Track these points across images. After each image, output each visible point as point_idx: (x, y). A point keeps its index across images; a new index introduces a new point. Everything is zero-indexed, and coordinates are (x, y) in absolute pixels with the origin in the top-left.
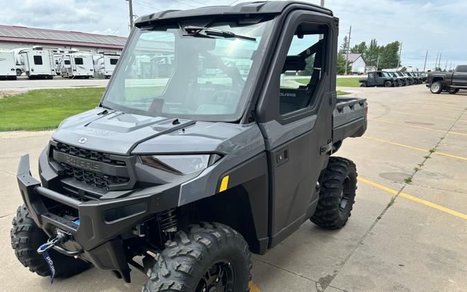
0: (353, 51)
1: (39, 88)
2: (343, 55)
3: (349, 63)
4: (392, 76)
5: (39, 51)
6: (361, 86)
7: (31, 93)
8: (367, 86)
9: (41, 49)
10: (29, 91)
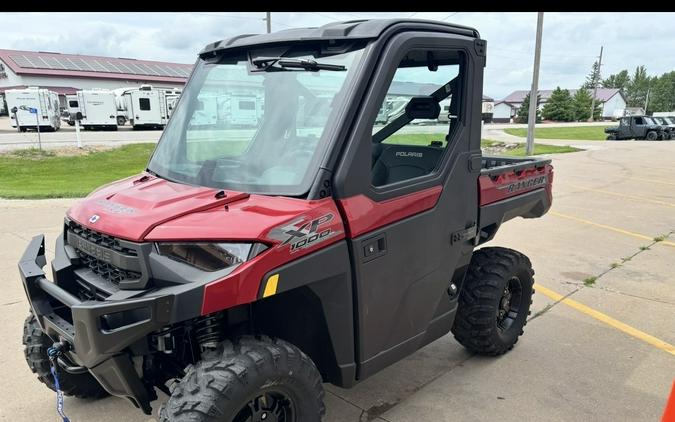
0: (607, 85)
1: (136, 142)
2: (590, 90)
3: (598, 103)
4: (659, 124)
5: (147, 92)
6: (608, 139)
7: (125, 148)
8: (618, 139)
9: (149, 89)
10: (123, 146)
